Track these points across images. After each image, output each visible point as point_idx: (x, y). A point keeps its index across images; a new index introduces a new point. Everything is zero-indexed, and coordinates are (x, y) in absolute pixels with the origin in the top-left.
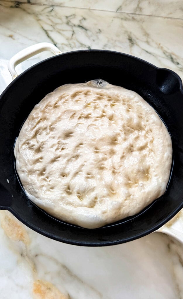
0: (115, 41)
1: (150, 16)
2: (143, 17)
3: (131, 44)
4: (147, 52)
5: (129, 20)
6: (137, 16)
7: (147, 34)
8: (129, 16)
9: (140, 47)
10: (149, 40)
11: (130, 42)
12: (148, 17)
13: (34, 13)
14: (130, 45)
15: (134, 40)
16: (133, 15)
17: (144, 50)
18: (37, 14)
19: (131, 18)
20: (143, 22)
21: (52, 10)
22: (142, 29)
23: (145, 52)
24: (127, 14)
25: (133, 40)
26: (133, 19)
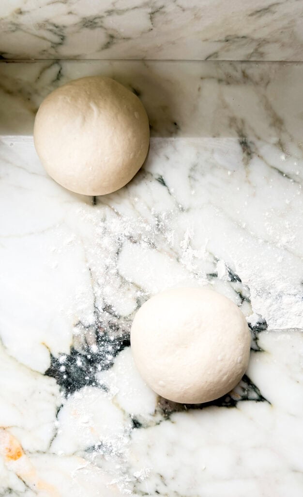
0: (213, 151)
1: (281, 62)
2: (265, 67)
3: (245, 155)
4: (281, 173)
5: (237, 82)
6: (254, 65)
7: (277, 122)
8: (236, 69)
9: (266, 162)
10: (285, 137)
11: (244, 150)
12: (276, 66)
13: (20, 91)
14: (243, 160)
15: (251, 142)
16: (244, 65)
17: (275, 168)
18: (29, 94)
19: (238, 75)
20: (268, 83)
21: (59, 75)
22: (268, 107)
23: (276, 174)
24: (231, 63)
25: (249, 144)
26: (246, 77)
